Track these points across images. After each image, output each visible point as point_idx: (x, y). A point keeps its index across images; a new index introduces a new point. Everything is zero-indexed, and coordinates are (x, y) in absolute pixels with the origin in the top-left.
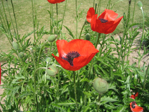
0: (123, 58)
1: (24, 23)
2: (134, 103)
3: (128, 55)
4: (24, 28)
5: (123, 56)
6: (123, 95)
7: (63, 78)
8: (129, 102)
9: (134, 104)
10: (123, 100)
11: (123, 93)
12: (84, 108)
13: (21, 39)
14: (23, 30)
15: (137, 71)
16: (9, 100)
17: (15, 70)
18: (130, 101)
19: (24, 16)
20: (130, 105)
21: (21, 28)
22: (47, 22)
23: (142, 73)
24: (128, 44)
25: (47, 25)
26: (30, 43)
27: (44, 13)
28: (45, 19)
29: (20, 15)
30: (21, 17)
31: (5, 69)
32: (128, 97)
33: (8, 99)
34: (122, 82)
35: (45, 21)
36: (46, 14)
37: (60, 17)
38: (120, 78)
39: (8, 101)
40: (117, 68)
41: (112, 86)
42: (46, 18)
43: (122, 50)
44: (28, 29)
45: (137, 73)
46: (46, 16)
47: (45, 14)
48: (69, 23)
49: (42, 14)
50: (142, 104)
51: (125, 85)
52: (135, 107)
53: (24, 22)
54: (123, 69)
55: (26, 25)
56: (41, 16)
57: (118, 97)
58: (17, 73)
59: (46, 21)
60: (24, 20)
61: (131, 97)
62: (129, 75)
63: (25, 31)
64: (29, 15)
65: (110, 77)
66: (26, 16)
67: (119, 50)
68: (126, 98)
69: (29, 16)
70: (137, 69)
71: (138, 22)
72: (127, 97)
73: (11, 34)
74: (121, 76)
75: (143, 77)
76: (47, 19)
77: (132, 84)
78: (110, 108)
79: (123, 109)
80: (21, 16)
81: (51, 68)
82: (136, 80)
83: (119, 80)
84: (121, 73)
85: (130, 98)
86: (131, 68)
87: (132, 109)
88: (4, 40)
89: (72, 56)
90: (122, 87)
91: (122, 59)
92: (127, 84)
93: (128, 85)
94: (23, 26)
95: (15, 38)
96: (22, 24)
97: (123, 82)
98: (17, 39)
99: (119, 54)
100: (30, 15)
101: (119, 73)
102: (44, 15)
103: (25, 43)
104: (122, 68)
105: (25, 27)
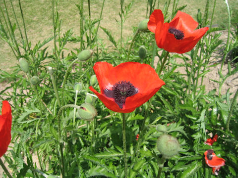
0: (196, 81)
1: (35, 19)
2: (211, 152)
3: (203, 77)
4: (35, 28)
5: (196, 78)
6: (194, 140)
7: (100, 111)
8: (204, 150)
9: (211, 154)
10: (194, 146)
11: (194, 136)
12: (136, 161)
13: (33, 50)
14: (33, 31)
15: (216, 102)
16: (18, 150)
17: (23, 97)
18: (204, 148)
19: (35, 7)
20: (204, 156)
21: (30, 27)
22: (72, 17)
23: (225, 106)
24: (203, 59)
25: (72, 23)
26: (47, 54)
27: (66, 2)
28: (69, 12)
29: (27, 5)
30: (29, 9)
31: (8, 97)
32: (202, 142)
33: (16, 148)
34: (194, 120)
35: (69, 16)
36: (71, 3)
37: (94, 9)
38: (190, 113)
39: (16, 152)
40: (186, 97)
41: (178, 126)
42: (71, 10)
43: (194, 69)
44: (41, 28)
45: (217, 106)
46: (70, 8)
47: (69, 4)
48: (108, 19)
49: (64, 4)
50: (223, 152)
51: (198, 124)
52: (211, 158)
53: (34, 17)
54: (195, 98)
55: (37, 22)
56: (62, 7)
57: (186, 142)
58: (26, 102)
59: (71, 15)
60: (34, 14)
61: (207, 142)
62: (204, 108)
63: (36, 32)
64: (42, 5)
65: (174, 109)
66: (38, 8)
67: (188, 68)
68: (199, 144)
69: (42, 7)
70: (216, 99)
71: (219, 17)
72: (200, 142)
73: (16, 41)
74: (192, 111)
75: (226, 112)
76: (72, 13)
77: (209, 123)
78: (173, 159)
79: (196, 167)
80: (29, 6)
81: (86, 108)
82: (214, 116)
83: (189, 116)
84: (192, 104)
85: (205, 143)
86: (207, 97)
87: (207, 161)
88: (3, 46)
89: (122, 89)
90: (193, 127)
91: (194, 82)
92: (200, 123)
93: (202, 124)
94: (33, 24)
95: (23, 48)
96: (32, 21)
97: (195, 118)
98: (25, 50)
99: (189, 75)
100: (45, 6)
101: (189, 106)
102: (67, 6)
103: (39, 55)
104: (193, 97)
105: (37, 25)
